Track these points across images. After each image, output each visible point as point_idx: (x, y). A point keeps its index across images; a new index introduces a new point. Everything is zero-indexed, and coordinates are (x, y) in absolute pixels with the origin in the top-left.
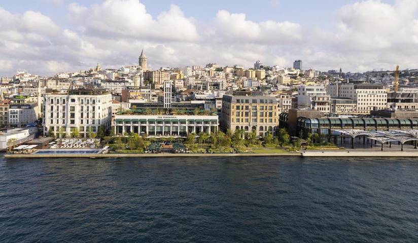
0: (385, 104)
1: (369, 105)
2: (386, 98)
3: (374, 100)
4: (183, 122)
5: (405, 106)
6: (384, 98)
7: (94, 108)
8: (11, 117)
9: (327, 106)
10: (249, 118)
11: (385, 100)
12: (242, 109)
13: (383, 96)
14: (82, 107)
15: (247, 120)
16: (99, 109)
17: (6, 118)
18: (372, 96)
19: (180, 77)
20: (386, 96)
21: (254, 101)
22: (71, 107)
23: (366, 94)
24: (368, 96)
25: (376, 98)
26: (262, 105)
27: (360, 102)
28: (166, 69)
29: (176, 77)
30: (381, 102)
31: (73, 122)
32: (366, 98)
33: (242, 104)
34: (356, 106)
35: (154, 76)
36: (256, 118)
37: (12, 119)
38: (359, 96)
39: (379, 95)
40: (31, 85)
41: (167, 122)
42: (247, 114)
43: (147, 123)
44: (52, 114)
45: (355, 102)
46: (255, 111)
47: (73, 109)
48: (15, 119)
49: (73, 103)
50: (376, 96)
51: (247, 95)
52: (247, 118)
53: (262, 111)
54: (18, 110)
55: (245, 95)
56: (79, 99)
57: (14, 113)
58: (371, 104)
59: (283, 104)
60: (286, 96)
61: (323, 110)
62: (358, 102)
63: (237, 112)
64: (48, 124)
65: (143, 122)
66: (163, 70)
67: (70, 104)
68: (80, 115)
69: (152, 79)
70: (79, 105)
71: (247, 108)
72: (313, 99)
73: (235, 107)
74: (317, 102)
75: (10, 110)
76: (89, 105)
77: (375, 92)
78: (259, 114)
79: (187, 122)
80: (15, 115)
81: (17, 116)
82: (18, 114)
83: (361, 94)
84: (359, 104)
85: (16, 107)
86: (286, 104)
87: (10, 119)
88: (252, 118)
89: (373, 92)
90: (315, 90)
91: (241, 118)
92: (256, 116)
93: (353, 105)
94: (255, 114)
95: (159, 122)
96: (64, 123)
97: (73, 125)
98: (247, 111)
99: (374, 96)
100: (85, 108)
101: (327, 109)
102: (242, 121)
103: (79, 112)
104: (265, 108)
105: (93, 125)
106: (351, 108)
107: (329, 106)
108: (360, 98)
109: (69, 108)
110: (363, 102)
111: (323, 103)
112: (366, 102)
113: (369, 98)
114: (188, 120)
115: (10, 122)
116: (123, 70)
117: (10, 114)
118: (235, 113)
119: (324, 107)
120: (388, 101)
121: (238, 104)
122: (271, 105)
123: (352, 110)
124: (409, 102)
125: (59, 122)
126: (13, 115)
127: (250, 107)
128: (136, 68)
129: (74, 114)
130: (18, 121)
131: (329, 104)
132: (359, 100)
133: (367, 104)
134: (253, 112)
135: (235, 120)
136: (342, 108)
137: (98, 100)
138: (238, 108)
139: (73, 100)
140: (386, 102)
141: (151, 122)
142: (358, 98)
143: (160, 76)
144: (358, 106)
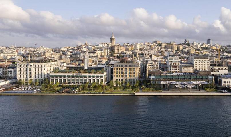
0: (209, 67)
1: (200, 68)
2: (209, 64)
3: (203, 65)
4: (85, 77)
5: (218, 68)
6: (208, 64)
7: (42, 69)
8: (9, 74)
9: (178, 68)
10: (123, 75)
11: (209, 65)
12: (119, 70)
13: (207, 63)
14: (36, 69)
15: (122, 76)
16: (45, 70)
17: (6, 74)
18: (202, 62)
19: (131, 49)
20: (209, 63)
21: (126, 66)
22: (30, 69)
23: (199, 62)
24: (200, 63)
25: (204, 64)
26: (130, 68)
27: (196, 66)
28: (127, 44)
29: (129, 49)
30: (207, 66)
31: (31, 77)
32: (199, 64)
33: (119, 68)
34: (193, 68)
35: (115, 49)
36: (126, 75)
37: (10, 74)
38: (195, 63)
39: (205, 62)
40: (37, 55)
41: (77, 77)
42: (122, 73)
43: (67, 77)
44: (20, 73)
45: (193, 66)
46: (126, 71)
47: (31, 70)
48: (11, 74)
49: (31, 67)
50: (204, 62)
51: (123, 63)
52: (122, 75)
53: (130, 71)
54: (12, 70)
55: (122, 63)
56: (34, 64)
57: (10, 71)
58: (201, 67)
59: (154, 67)
60: (156, 63)
61: (175, 70)
62: (195, 66)
63: (117, 72)
64: (18, 78)
65: (64, 77)
66: (125, 45)
67: (29, 67)
68: (35, 73)
69: (114, 51)
70: (34, 68)
71: (122, 69)
72: (170, 64)
73: (116, 69)
74: (172, 66)
75: (8, 70)
76: (39, 68)
77: (204, 61)
78: (128, 73)
79: (87, 77)
80: (11, 72)
81: (12, 73)
82: (12, 72)
83: (196, 62)
84: (195, 67)
85: (12, 68)
86: (155, 67)
87: (8, 74)
88: (124, 75)
89: (203, 60)
90: (174, 59)
91: (118, 75)
92: (127, 74)
93: (192, 67)
94: (126, 73)
95: (73, 77)
96: (26, 77)
97: (31, 78)
98: (122, 71)
99: (203, 63)
100: (37, 70)
101: (178, 69)
102: (119, 77)
103: (34, 71)
104: (131, 70)
105: (39, 78)
106: (190, 69)
107: (179, 68)
108: (196, 64)
109: (29, 70)
110: (197, 66)
111: (176, 67)
112: (199, 66)
113: (200, 64)
114: (88, 76)
115: (8, 76)
116: (99, 45)
117: (8, 72)
118: (116, 72)
119: (176, 68)
120: (211, 65)
121: (117, 68)
122: (134, 68)
123: (191, 70)
124: (221, 66)
125: (21, 77)
126: (9, 72)
127: (123, 69)
128: (107, 44)
129: (31, 72)
130: (13, 76)
131: (179, 67)
132: (195, 65)
133: (199, 67)
134: (125, 72)
135: (116, 76)
136: (186, 69)
137: (44, 65)
138: (117, 69)
139: (31, 66)
140: (209, 66)
141: (69, 77)
142: (195, 64)
143: (119, 49)
144: (195, 68)
